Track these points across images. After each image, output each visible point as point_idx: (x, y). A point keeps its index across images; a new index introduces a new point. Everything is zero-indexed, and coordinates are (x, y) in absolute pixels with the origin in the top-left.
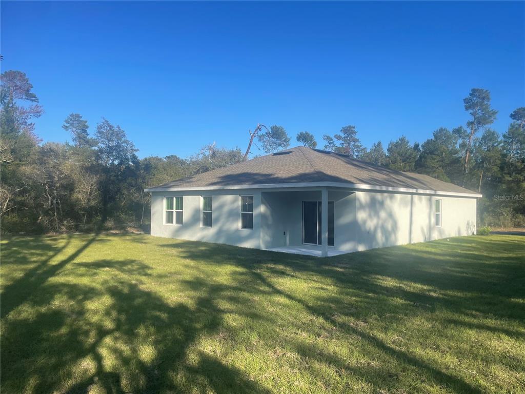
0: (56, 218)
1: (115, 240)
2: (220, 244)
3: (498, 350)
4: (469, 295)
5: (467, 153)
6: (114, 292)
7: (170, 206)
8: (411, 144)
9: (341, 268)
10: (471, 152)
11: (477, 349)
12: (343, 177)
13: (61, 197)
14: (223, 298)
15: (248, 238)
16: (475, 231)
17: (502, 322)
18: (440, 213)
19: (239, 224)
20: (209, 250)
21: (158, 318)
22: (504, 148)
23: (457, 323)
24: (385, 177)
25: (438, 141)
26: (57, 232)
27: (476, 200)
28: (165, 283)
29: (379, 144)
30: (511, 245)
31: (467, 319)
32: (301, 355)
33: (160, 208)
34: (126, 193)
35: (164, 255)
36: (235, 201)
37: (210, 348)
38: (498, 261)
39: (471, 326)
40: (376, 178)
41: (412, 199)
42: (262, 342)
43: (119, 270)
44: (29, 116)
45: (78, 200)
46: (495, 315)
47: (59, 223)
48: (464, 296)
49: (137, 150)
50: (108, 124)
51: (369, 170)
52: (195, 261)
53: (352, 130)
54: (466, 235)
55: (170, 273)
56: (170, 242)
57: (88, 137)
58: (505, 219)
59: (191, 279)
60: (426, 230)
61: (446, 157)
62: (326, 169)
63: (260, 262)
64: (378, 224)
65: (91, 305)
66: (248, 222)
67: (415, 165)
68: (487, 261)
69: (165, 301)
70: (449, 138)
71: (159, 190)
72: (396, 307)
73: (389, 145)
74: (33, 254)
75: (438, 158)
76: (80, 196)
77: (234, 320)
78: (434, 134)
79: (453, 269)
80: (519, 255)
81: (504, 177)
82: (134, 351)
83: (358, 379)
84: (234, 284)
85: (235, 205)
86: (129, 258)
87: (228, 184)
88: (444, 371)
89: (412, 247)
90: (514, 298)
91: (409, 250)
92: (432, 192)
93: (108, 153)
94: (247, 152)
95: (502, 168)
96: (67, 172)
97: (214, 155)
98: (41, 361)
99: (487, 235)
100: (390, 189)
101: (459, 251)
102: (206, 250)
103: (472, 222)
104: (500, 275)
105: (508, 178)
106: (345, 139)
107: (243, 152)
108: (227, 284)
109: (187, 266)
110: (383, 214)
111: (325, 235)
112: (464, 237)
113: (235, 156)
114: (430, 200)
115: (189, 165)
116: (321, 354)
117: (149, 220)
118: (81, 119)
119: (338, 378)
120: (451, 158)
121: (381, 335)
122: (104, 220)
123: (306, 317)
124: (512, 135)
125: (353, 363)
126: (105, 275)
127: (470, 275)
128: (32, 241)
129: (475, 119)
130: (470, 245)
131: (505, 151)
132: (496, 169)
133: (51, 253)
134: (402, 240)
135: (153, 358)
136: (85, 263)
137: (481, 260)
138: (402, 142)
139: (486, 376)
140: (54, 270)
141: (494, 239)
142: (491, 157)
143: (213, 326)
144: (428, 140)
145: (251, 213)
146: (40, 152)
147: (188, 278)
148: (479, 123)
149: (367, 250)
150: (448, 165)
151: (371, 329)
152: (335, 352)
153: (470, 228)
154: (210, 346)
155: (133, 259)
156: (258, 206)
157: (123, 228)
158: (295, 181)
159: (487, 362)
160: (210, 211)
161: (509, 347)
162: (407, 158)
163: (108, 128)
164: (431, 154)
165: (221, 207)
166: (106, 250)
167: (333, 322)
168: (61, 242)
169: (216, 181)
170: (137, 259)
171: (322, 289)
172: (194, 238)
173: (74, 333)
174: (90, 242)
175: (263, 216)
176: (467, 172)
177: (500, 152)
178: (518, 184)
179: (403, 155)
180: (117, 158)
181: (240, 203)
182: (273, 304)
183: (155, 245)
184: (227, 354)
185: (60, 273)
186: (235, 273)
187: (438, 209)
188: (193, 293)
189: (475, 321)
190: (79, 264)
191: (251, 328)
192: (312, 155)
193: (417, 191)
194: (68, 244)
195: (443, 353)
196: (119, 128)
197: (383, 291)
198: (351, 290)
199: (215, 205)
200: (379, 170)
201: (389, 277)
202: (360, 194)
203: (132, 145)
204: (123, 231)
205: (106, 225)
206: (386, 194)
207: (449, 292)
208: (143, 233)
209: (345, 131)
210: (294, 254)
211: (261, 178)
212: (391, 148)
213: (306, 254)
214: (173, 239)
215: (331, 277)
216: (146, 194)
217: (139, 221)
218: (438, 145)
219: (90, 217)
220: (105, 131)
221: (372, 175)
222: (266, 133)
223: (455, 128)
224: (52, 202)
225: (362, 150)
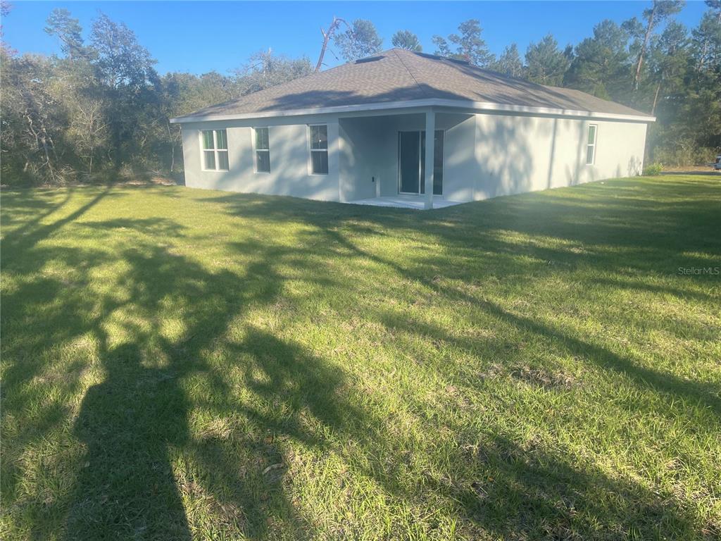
0: (48, 164)
1: (135, 193)
2: (282, 197)
3: (660, 313)
4: (625, 249)
5: (639, 59)
6: (130, 256)
7: (209, 144)
8: (561, 48)
9: (450, 222)
10: (646, 57)
11: (631, 312)
12: (457, 93)
13: (52, 134)
14: (285, 263)
15: (320, 188)
16: (640, 170)
17: (669, 280)
18: (594, 145)
19: (308, 168)
20: (267, 205)
21: (189, 287)
22: (692, 51)
23: (604, 282)
24: (520, 92)
25: (600, 40)
26: (53, 184)
27: (646, 125)
28: (204, 246)
29: (514, 47)
30: (689, 187)
31: (619, 278)
32: (386, 325)
33: (195, 148)
34: (145, 126)
35: (204, 211)
36: (300, 134)
37: (261, 320)
38: (668, 207)
39: (624, 286)
40: (505, 94)
41: (556, 124)
42: (334, 312)
43: (139, 230)
45: (76, 137)
46: (659, 272)
47: (54, 171)
48: (618, 252)
49: (154, 62)
50: (108, 21)
51: (497, 83)
52: (248, 219)
53: (475, 27)
54: (627, 176)
55: (212, 234)
56: (214, 195)
57: (83, 45)
58: (683, 155)
59: (242, 241)
60: (572, 171)
61: (609, 65)
62: (434, 81)
63: (338, 218)
64: (505, 162)
65: (96, 273)
66: (321, 165)
67: (564, 78)
68: (653, 207)
69: (203, 267)
70: (615, 35)
71: (189, 120)
72: (522, 267)
73: (528, 49)
74: (18, 213)
75: (598, 67)
76: (79, 132)
77: (297, 288)
78: (594, 29)
79: (605, 219)
80: (698, 200)
81: (688, 93)
82: (156, 326)
84: (301, 246)
85: (301, 140)
86: (155, 216)
87: (290, 109)
88: (582, 339)
89: (550, 194)
90: (687, 251)
91: (546, 197)
92: (585, 114)
93: (112, 66)
94: (319, 64)
95: (686, 81)
96: (56, 98)
97: (269, 67)
99: (657, 175)
100: (525, 109)
101: (616, 197)
102: (264, 204)
103: (638, 160)
104: (670, 224)
105: (694, 95)
106: (464, 40)
107: (313, 64)
108: (292, 247)
109: (236, 225)
110: (513, 148)
111: (430, 179)
112: (625, 178)
113: (300, 68)
114: (581, 126)
115: (235, 86)
116: (414, 323)
117: (183, 167)
118: (69, 17)
119: (435, 351)
120: (617, 66)
121: (499, 299)
122: (118, 166)
123: (397, 282)
124: (706, 31)
125: (457, 333)
126: (119, 237)
127: (628, 226)
128: (17, 196)
129: (655, 6)
130: (632, 188)
131: (693, 55)
132: (678, 81)
133: (44, 211)
134: (537, 183)
135: (180, 333)
136: (92, 222)
137: (645, 206)
138: (547, 44)
139: (642, 344)
140: (47, 232)
141: (664, 180)
142: (673, 64)
143: (269, 293)
144: (585, 40)
145: (324, 150)
146: (11, 67)
147: (236, 239)
148: (661, 12)
149: (488, 199)
150: (611, 77)
151: (486, 293)
152: (433, 321)
153: (634, 167)
154: (262, 319)
155: (161, 217)
156: (334, 139)
157: (146, 178)
158: (387, 99)
159: (643, 327)
160: (267, 150)
161: (676, 310)
162: (554, 68)
163: (109, 28)
164: (588, 62)
165: (280, 144)
166: (123, 207)
167: (435, 288)
168: (60, 198)
169: (272, 104)
170: (166, 217)
171: (422, 248)
172: (246, 190)
173: (71, 306)
174: (99, 198)
175: (342, 155)
176: (637, 88)
177: (686, 57)
178: (706, 104)
179: (548, 63)
180: (127, 74)
181: (308, 136)
182: (353, 268)
183: (192, 199)
184: (284, 327)
185: (56, 234)
186: (303, 232)
187: (591, 140)
188: (242, 258)
189: (631, 280)
190: (84, 225)
191: (320, 296)
192: (413, 61)
193: (563, 112)
194: (68, 199)
195: (583, 318)
196: (125, 26)
197: (505, 248)
198: (462, 249)
199: (272, 141)
200: (511, 82)
201: (516, 231)
202: (482, 119)
203: (147, 54)
204: (147, 182)
205: (122, 174)
206: (518, 118)
207: (597, 247)
208: (175, 184)
209: (465, 28)
210: (387, 207)
211: (338, 98)
212: (531, 53)
213: (403, 207)
214: (217, 191)
215: (435, 234)
216: (174, 128)
217: (169, 168)
218: (599, 47)
219: (98, 162)
220: (104, 32)
221: (500, 89)
222: (347, 32)
223: (625, 20)
224: (39, 140)
225: (488, 59)
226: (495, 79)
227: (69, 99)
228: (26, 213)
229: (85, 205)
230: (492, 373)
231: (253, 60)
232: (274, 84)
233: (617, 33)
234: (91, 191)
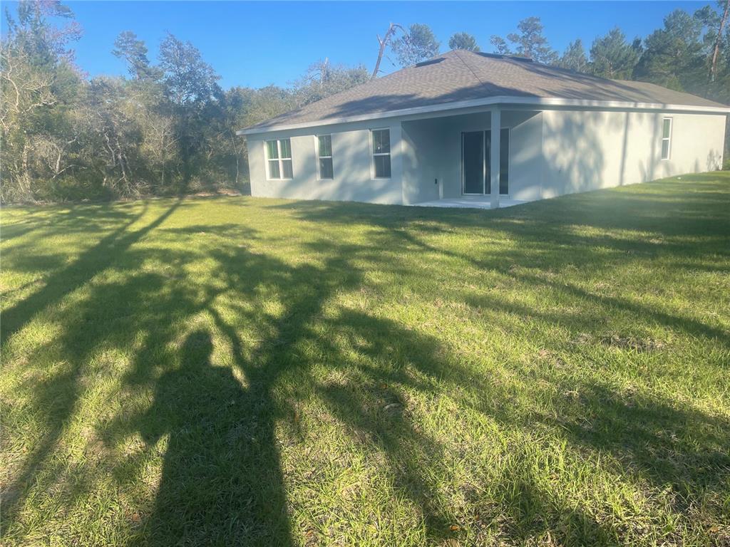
0: (125, 178)
1: (206, 204)
2: (345, 202)
4: (709, 239)
5: (714, 49)
6: (216, 255)
7: (273, 154)
8: (628, 41)
9: (519, 220)
10: (722, 46)
12: (523, 89)
13: (127, 151)
14: (360, 258)
15: (383, 191)
16: (720, 164)
18: (669, 138)
19: (371, 172)
20: (332, 210)
21: (279, 278)
23: (688, 267)
24: (588, 87)
25: (671, 31)
26: (129, 197)
27: (725, 117)
28: (281, 246)
29: (578, 43)
31: (704, 263)
32: (471, 305)
33: (260, 159)
34: (211, 140)
35: (273, 217)
36: (362, 139)
37: (351, 303)
39: (709, 269)
40: (572, 89)
41: (627, 118)
42: (416, 295)
43: (218, 234)
44: (66, 40)
45: (149, 153)
47: (130, 185)
48: (701, 241)
49: (218, 78)
50: (175, 41)
51: (563, 79)
52: (315, 223)
53: (535, 24)
54: (707, 171)
55: (285, 236)
56: (280, 203)
57: (148, 66)
59: (314, 241)
60: (646, 166)
61: (681, 56)
62: (498, 79)
63: (403, 219)
64: (574, 159)
65: (192, 268)
66: (384, 169)
67: (633, 72)
69: (286, 263)
70: (688, 25)
71: (255, 131)
72: (600, 257)
73: (594, 44)
74: (104, 222)
75: (670, 60)
76: (151, 148)
77: (377, 277)
78: (664, 20)
79: (685, 212)
82: (258, 307)
83: (549, 326)
84: (371, 244)
85: (364, 145)
86: (228, 222)
87: (353, 115)
88: (670, 314)
89: (622, 190)
91: (619, 193)
92: (659, 106)
93: (179, 84)
94: (376, 71)
96: (129, 116)
97: (327, 77)
98: (146, 317)
100: (595, 104)
101: (696, 191)
102: (328, 209)
103: (717, 153)
106: (524, 39)
107: (370, 73)
108: (363, 245)
109: (304, 228)
110: (582, 144)
111: (496, 179)
112: (704, 173)
113: (358, 76)
114: (655, 119)
115: (293, 97)
116: (497, 303)
117: (248, 178)
118: (135, 39)
119: (523, 324)
120: (691, 57)
121: (580, 283)
122: (187, 179)
123: (471, 271)
125: (542, 310)
126: (200, 240)
127: (711, 218)
128: (99, 209)
130: (712, 183)
133: (127, 221)
134: (609, 180)
135: (281, 312)
136: (173, 229)
137: (727, 199)
138: (613, 37)
140: (136, 237)
143: (353, 281)
144: (656, 32)
145: (387, 154)
146: (89, 89)
149: (556, 197)
150: (685, 69)
151: (566, 278)
152: (517, 301)
153: (714, 161)
154: (351, 301)
155: (234, 223)
156: (397, 142)
157: (214, 190)
160: (329, 157)
162: (622, 62)
163: (176, 47)
164: (658, 54)
165: (342, 150)
166: (197, 216)
167: (514, 275)
168: (137, 210)
169: (334, 112)
170: (239, 223)
171: (493, 243)
172: (310, 197)
173: (179, 293)
174: (174, 208)
175: (405, 157)
176: (713, 79)
179: (615, 57)
180: (193, 91)
181: (370, 140)
182: (427, 261)
183: (260, 207)
186: (371, 233)
187: (666, 134)
188: (318, 255)
189: (718, 264)
190: (166, 231)
191: (401, 283)
192: (475, 61)
193: (636, 105)
194: (145, 211)
195: (669, 297)
196: (191, 45)
197: (580, 242)
198: (534, 243)
199: (335, 147)
200: (576, 77)
201: (589, 225)
202: (549, 115)
203: (212, 71)
204: (216, 194)
205: (191, 186)
206: (588, 113)
207: (678, 238)
208: (240, 194)
209: (524, 27)
210: (451, 208)
211: (400, 102)
212: (596, 49)
213: (469, 207)
214: (282, 199)
215: (505, 230)
216: (239, 141)
217: (234, 180)
218: (671, 38)
219: (168, 177)
220: (171, 51)
221: (567, 85)
222: (403, 38)
223: (698, 9)
224: (116, 157)
225: (550, 57)
226: (561, 75)
227: (141, 117)
228: (112, 223)
229: (162, 215)
230: (582, 341)
231: (312, 70)
232: (333, 94)
233: (690, 23)
234: (165, 203)
